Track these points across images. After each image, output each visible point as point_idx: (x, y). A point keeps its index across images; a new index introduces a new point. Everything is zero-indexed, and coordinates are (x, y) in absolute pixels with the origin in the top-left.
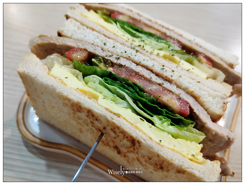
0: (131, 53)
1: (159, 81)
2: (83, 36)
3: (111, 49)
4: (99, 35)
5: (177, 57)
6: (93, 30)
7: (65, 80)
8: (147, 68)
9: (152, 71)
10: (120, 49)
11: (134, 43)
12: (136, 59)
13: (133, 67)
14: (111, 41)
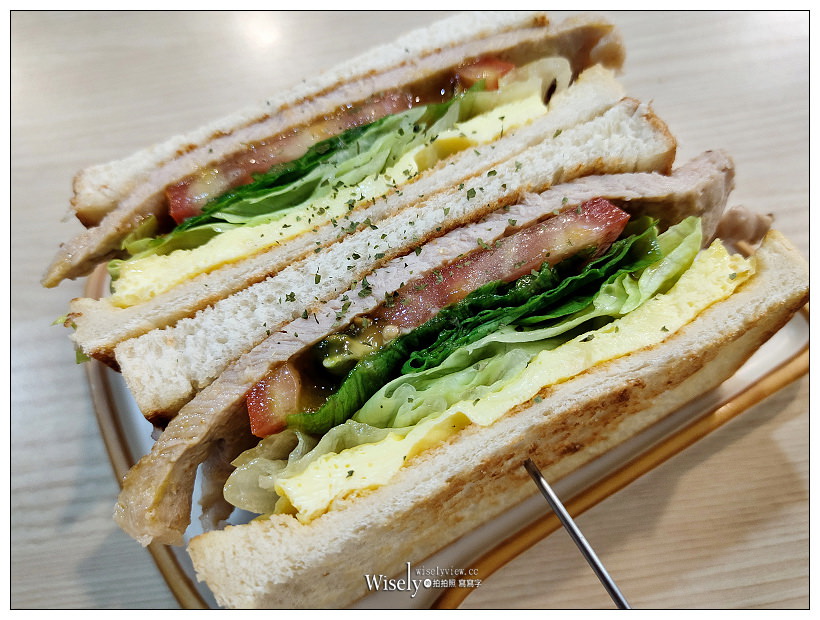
0: (367, 243)
10: (335, 266)
12: (395, 242)
13: (419, 265)
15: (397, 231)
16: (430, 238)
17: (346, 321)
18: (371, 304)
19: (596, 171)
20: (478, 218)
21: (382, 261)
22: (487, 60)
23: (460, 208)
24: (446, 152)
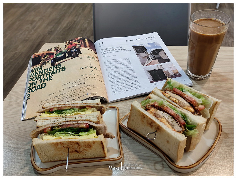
0: (64, 119)
1: (76, 122)
2: (46, 123)
3: (57, 122)
4: (51, 120)
5: (79, 112)
6: (48, 119)
7: (49, 139)
8: (71, 121)
9: (73, 121)
10: (60, 120)
11: (63, 116)
13: (67, 123)
14: (56, 120)
17: (57, 125)
21: (64, 122)
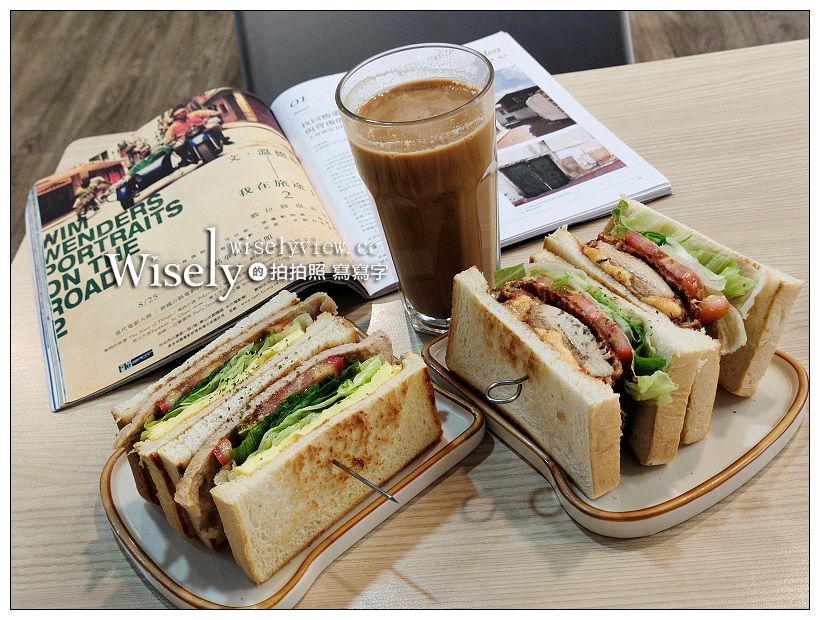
1: (293, 375)
2: (198, 439)
4: (201, 423)
5: (266, 352)
6: (190, 427)
7: (264, 461)
8: (272, 382)
9: (278, 379)
10: (235, 403)
11: (228, 389)
12: (256, 390)
14: (218, 410)
15: (255, 387)
16: (268, 386)
17: (244, 418)
18: (252, 411)
19: (327, 348)
20: (285, 375)
21: (252, 397)
22: (277, 323)
23: (277, 373)
24: (268, 358)
